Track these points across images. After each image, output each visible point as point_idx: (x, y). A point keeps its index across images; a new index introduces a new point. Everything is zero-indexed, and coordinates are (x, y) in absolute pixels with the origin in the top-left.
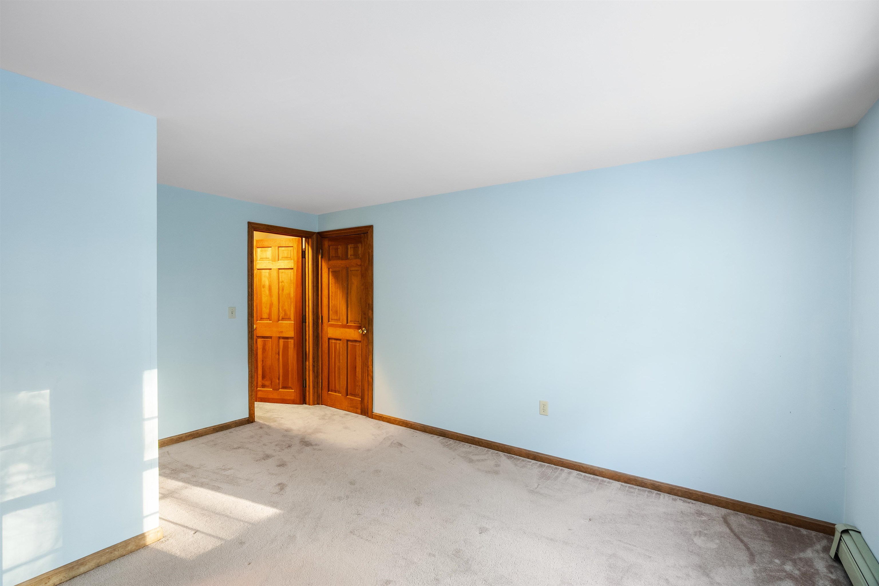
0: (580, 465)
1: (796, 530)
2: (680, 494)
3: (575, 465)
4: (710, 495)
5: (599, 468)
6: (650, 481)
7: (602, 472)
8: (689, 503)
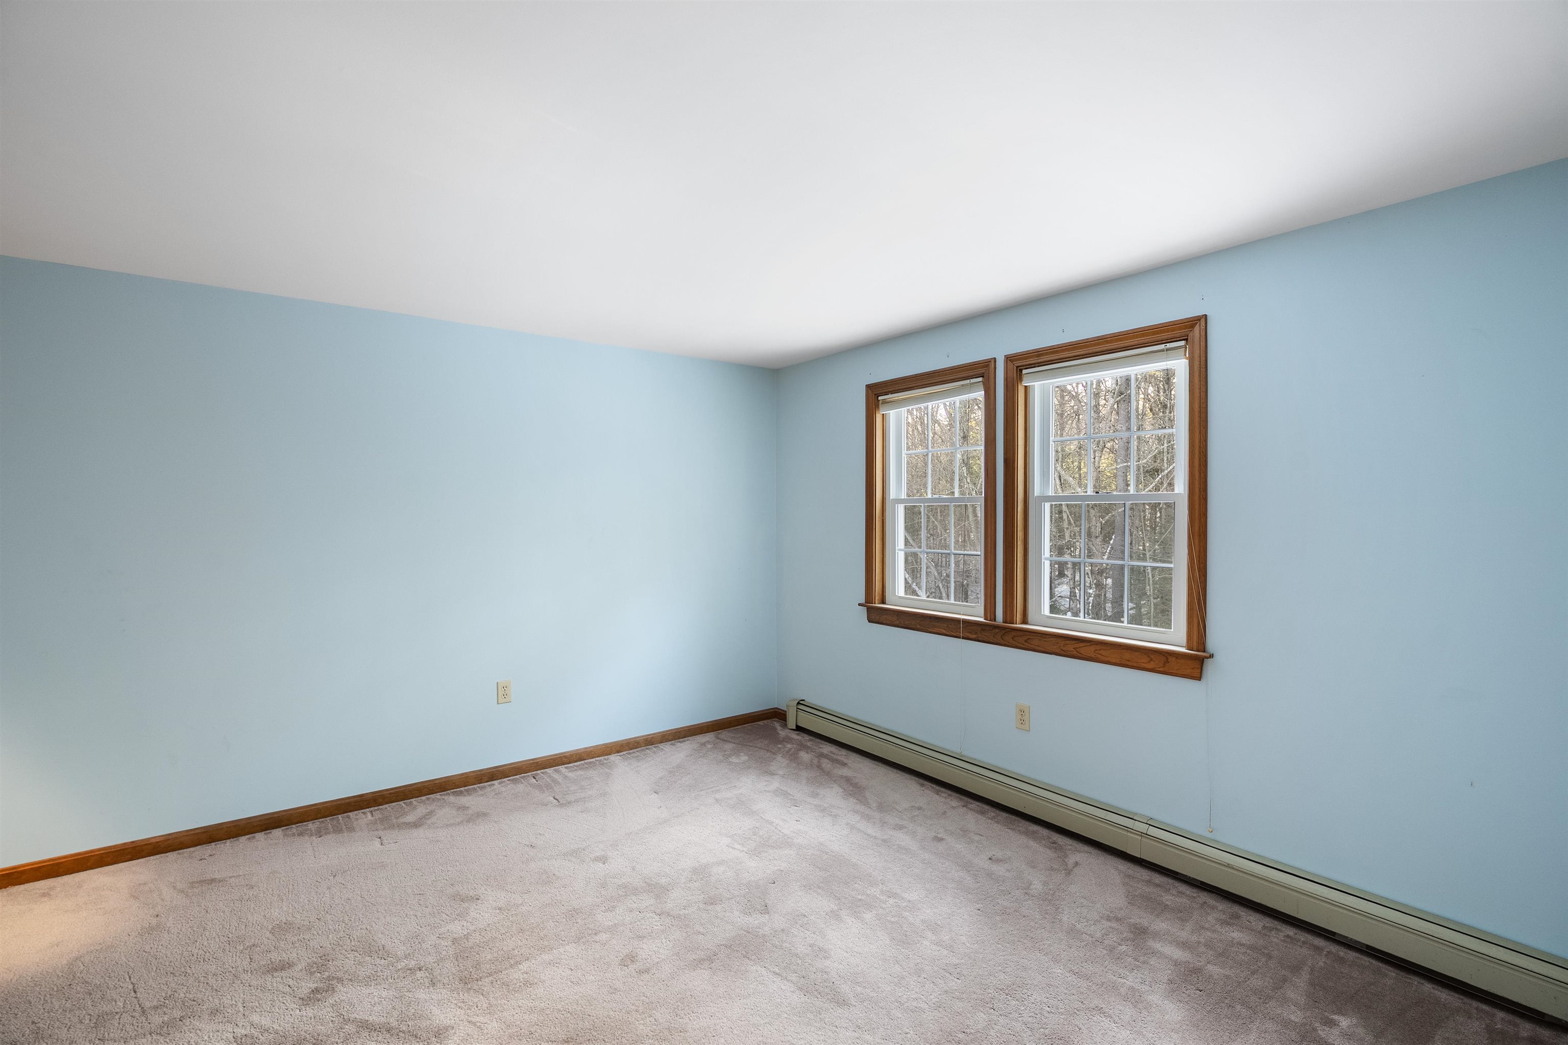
0: (562, 755)
1: (744, 727)
2: (671, 738)
3: (554, 760)
4: (695, 725)
5: (586, 748)
6: (642, 738)
7: (591, 751)
8: (685, 741)
